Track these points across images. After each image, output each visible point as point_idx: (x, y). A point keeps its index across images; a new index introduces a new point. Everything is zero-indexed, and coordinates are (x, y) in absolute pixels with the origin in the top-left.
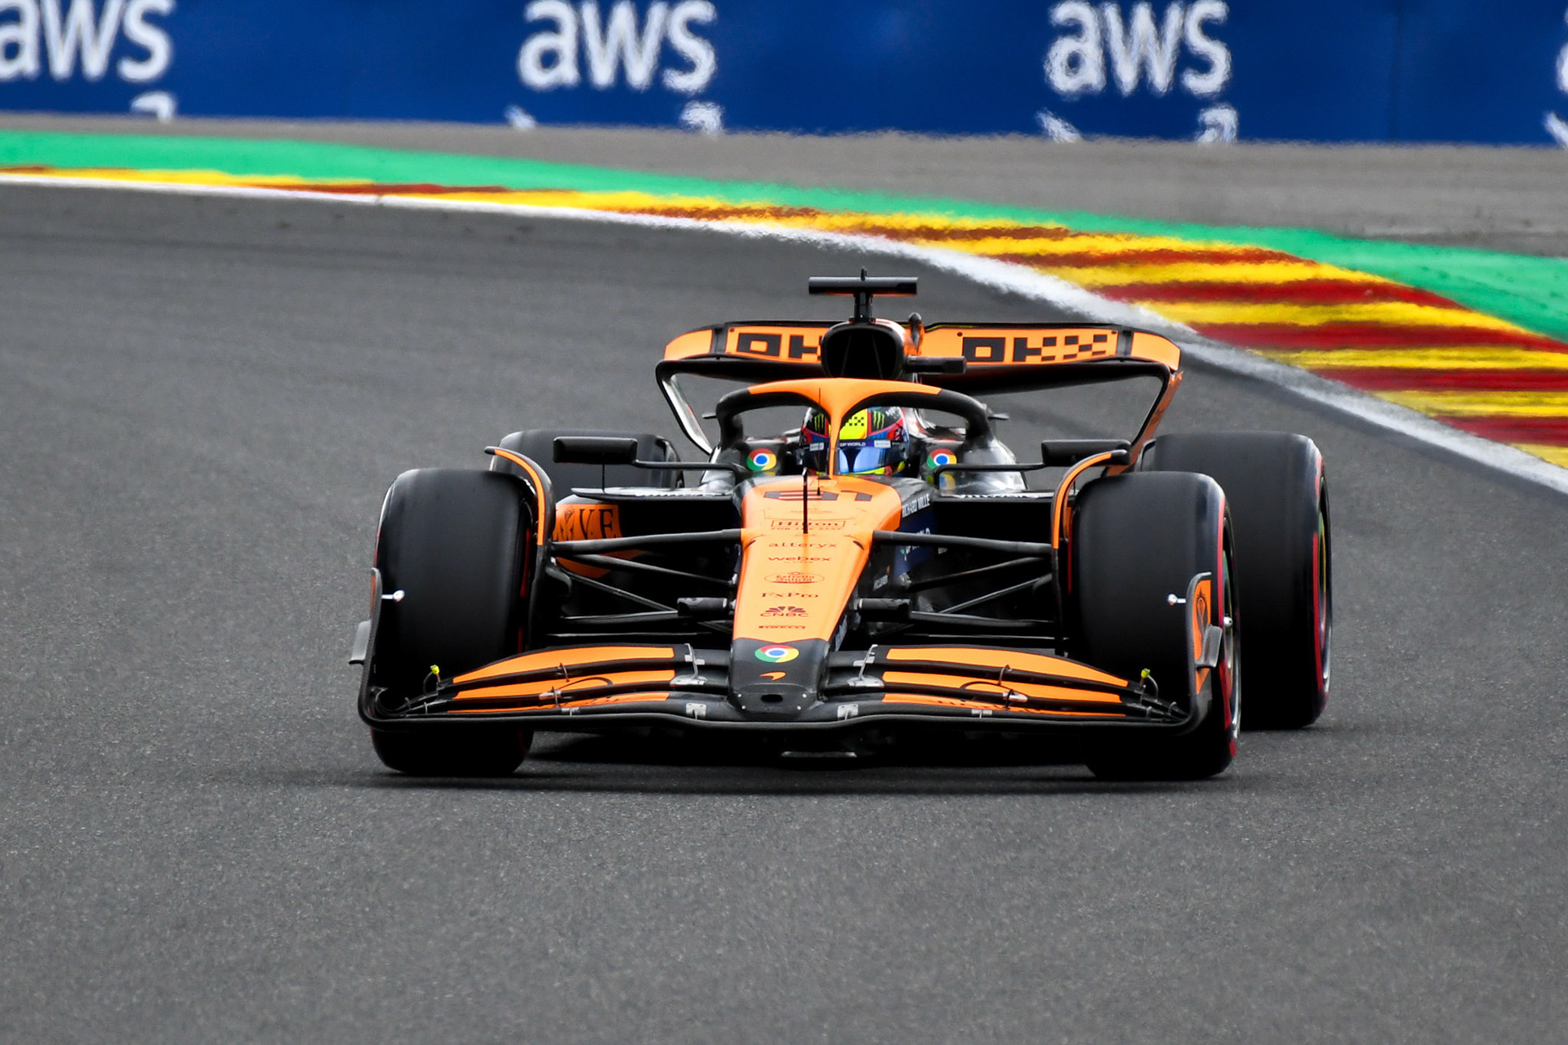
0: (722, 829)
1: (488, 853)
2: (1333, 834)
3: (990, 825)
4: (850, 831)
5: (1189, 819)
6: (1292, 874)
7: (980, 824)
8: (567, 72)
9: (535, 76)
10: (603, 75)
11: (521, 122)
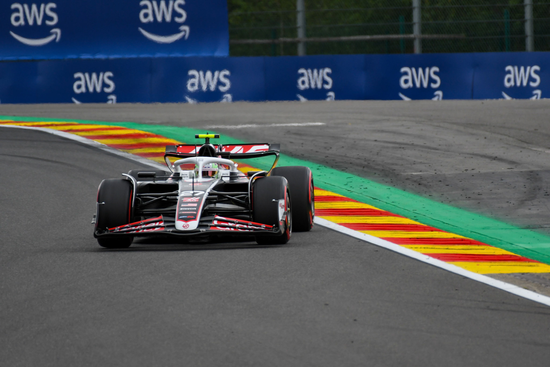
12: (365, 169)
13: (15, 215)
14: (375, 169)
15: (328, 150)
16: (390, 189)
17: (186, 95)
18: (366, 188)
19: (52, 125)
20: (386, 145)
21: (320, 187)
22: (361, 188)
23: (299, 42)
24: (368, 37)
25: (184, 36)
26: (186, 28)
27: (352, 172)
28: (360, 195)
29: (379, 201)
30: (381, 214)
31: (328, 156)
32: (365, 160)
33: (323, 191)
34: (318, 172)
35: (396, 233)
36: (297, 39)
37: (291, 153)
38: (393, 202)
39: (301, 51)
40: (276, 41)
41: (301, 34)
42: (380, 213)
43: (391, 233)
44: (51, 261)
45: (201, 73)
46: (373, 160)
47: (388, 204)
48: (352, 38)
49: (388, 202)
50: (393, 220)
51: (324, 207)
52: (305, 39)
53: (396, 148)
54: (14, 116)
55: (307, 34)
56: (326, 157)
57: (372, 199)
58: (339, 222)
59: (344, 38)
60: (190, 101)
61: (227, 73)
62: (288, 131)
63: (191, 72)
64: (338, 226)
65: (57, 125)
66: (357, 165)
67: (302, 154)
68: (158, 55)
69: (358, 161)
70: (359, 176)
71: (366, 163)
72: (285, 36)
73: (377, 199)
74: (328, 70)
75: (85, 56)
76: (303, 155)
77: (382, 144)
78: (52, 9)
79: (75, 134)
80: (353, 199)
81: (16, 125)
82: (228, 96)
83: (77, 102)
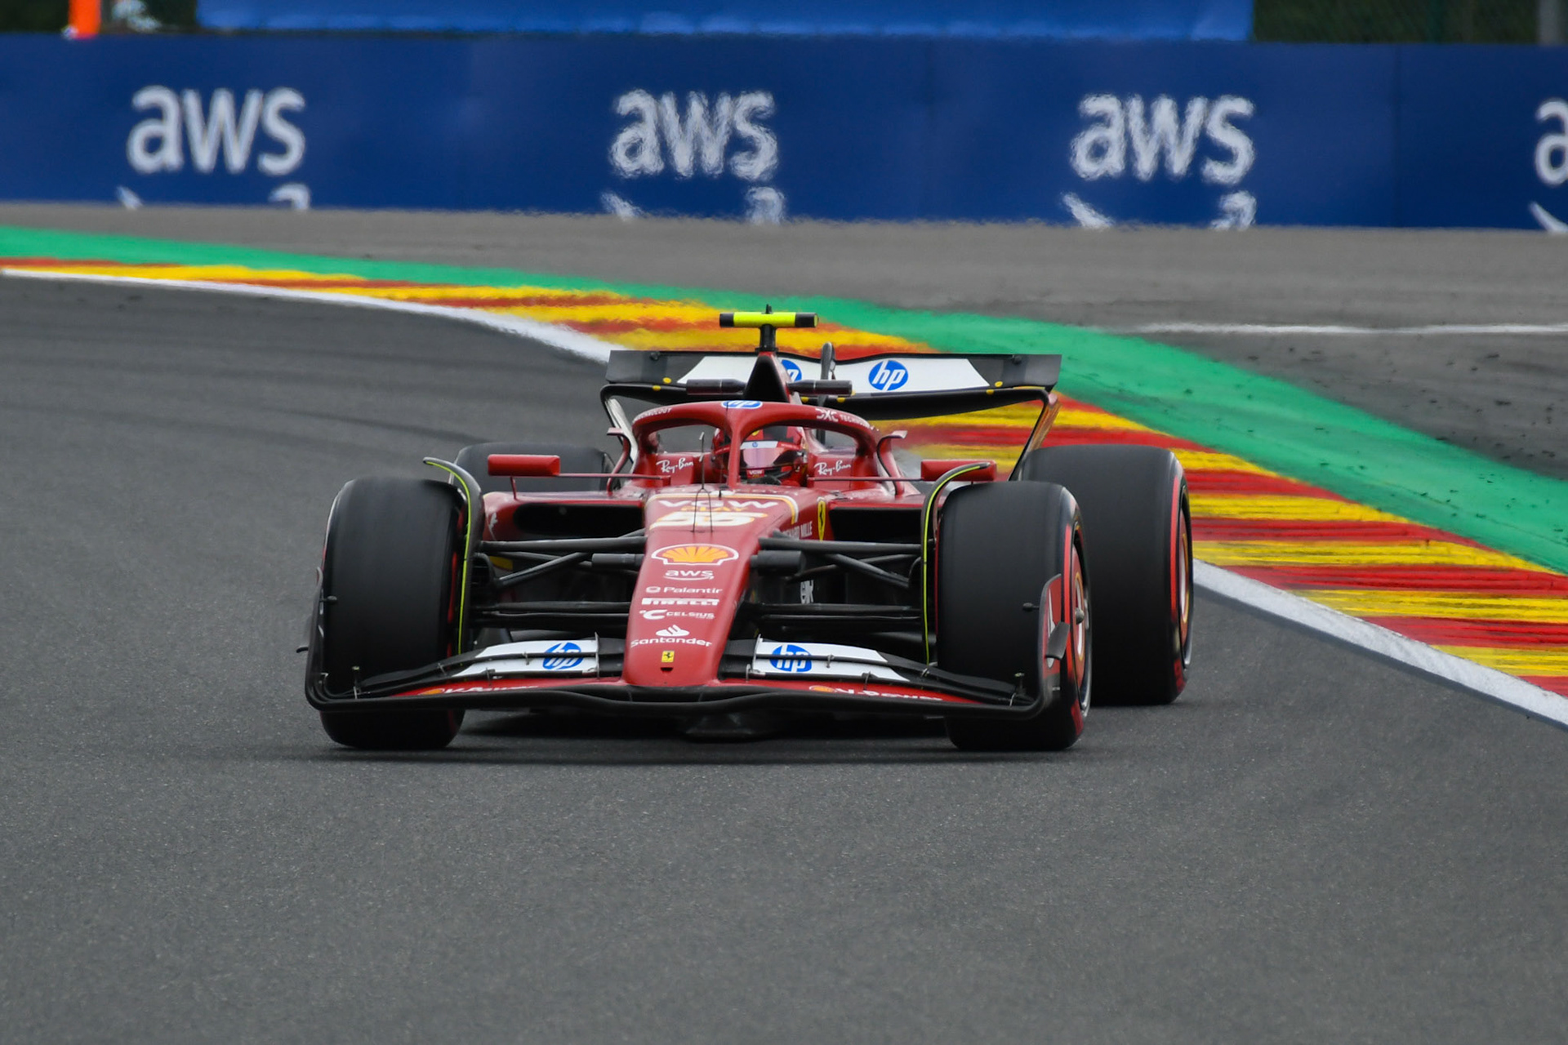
0: (314, 845)
1: (101, 867)
2: (870, 848)
3: (558, 841)
4: (431, 846)
5: (739, 836)
6: (833, 885)
7: (548, 840)
8: (170, 156)
9: (141, 160)
10: (204, 158)
11: (130, 201)
17: (1067, 191)
19: (526, 302)
37: (1498, 445)
44: (508, 859)
45: (1135, 105)
54: (368, 257)
60: (1087, 216)
61: (1241, 106)
62: (1491, 355)
63: (1095, 105)
65: (543, 302)
67: (1544, 452)
75: (660, 25)
76: (1552, 455)
81: (376, 297)
82: (1242, 203)
83: (624, 210)
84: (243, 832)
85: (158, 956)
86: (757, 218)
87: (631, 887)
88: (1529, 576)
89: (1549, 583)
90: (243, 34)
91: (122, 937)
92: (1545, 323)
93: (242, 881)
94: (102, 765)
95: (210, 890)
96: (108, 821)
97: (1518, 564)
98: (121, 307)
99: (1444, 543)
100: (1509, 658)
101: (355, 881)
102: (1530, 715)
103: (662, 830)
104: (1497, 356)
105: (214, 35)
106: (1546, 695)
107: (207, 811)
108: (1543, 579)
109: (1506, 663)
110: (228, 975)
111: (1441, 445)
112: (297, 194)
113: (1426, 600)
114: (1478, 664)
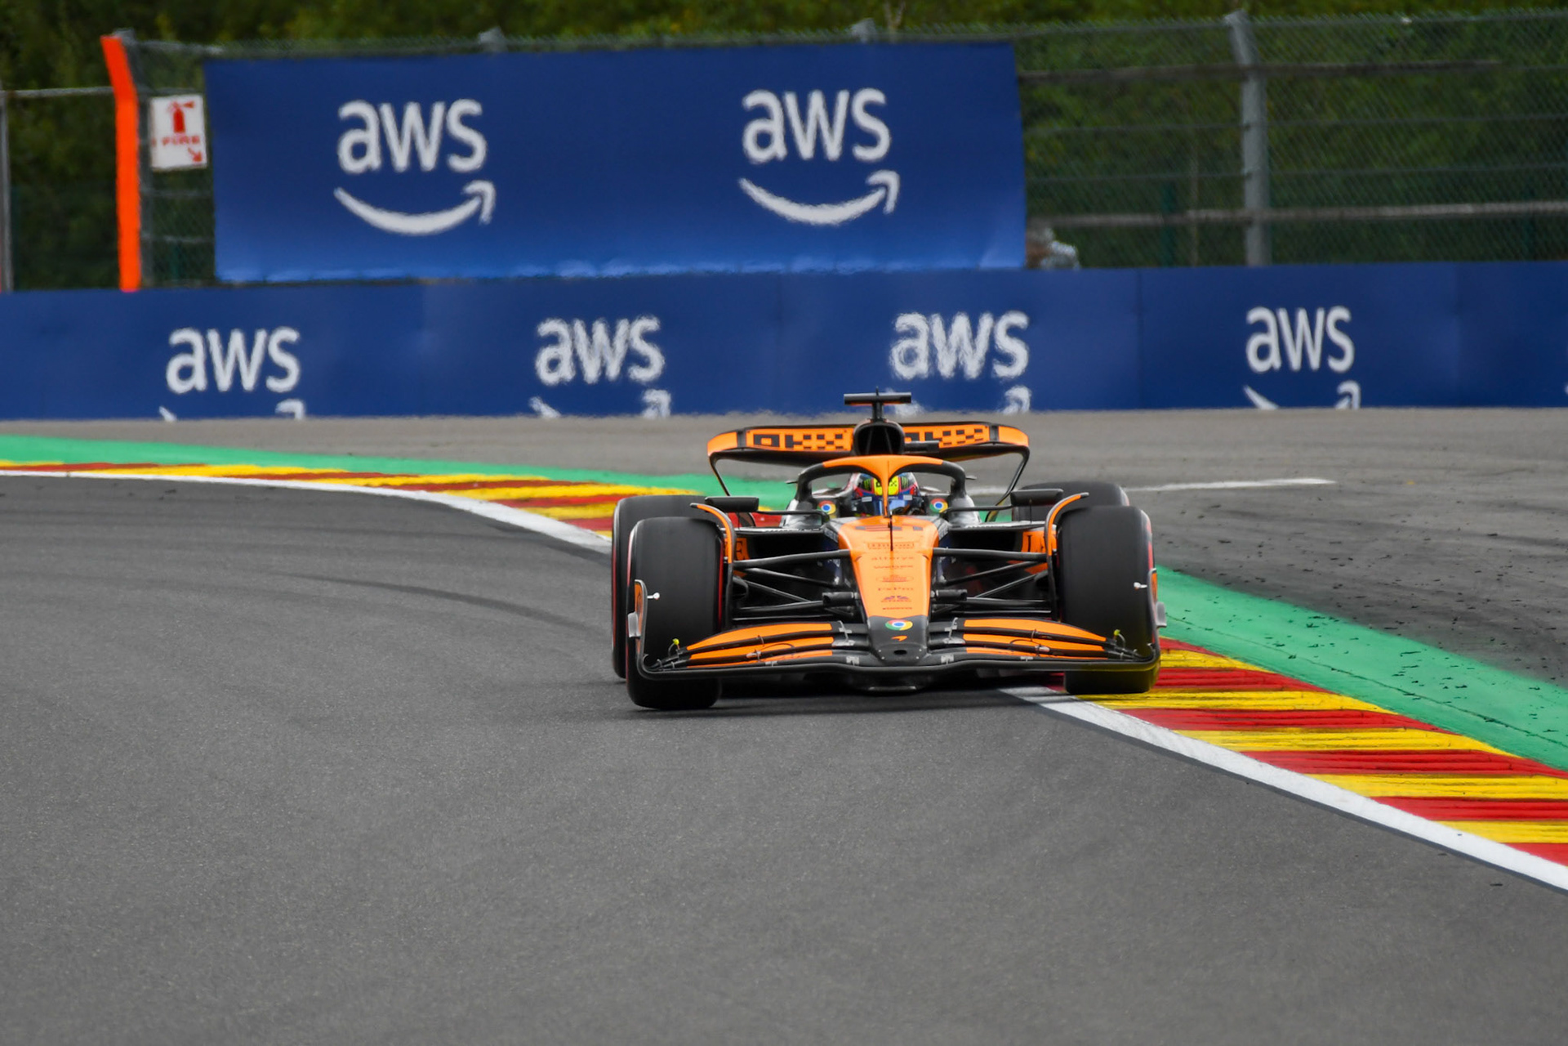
8: (199, 381)
9: (177, 385)
10: (224, 382)
11: (168, 416)
12: (1460, 626)
13: (352, 768)
14: (1493, 625)
15: (1341, 565)
16: (1539, 689)
17: (888, 388)
18: (1465, 687)
19: (468, 485)
20: (1525, 549)
21: (1315, 682)
22: (1446, 687)
23: (1249, 223)
24: (1468, 209)
25: (882, 203)
26: (891, 178)
27: (1417, 636)
28: (1445, 707)
29: (1504, 726)
30: (1510, 769)
31: (1341, 585)
32: (1459, 598)
33: (1326, 696)
34: (1311, 637)
35: (1558, 830)
36: (1241, 214)
37: (1222, 574)
38: (1549, 731)
39: (1255, 251)
40: (1176, 219)
41: (1253, 196)
42: (1507, 765)
43: (1543, 831)
44: (466, 914)
45: (937, 321)
46: (1486, 596)
47: (1533, 735)
48: (1417, 211)
49: (1533, 730)
50: (1546, 788)
51: (1328, 746)
52: (1270, 214)
53: (1557, 559)
54: (349, 454)
55: (1274, 199)
56: (1335, 588)
57: (1482, 720)
58: (1379, 794)
59: (1391, 212)
61: (1019, 319)
62: (1214, 506)
63: (906, 321)
64: (1375, 805)
65: (484, 485)
66: (1435, 612)
67: (1257, 579)
68: (801, 265)
69: (1436, 601)
70: (1441, 648)
71: (1462, 607)
72: (1203, 204)
73: (1500, 720)
74: (1340, 313)
75: (574, 270)
76: (1263, 581)
77: (1513, 547)
78: (467, 120)
79: (541, 514)
80: (1423, 720)
81: (356, 485)
82: (1022, 393)
83: (548, 413)
84: (262, 900)
85: (197, 997)
86: (649, 414)
87: (561, 933)
88: (1246, 673)
89: (1262, 679)
90: (252, 286)
91: (170, 983)
92: (1256, 479)
93: (262, 937)
94: (152, 851)
95: (237, 944)
96: (157, 894)
97: (1239, 665)
98: (162, 499)
99: (1181, 651)
100: (1232, 738)
101: (348, 934)
102: (1249, 781)
103: (585, 889)
104: (1218, 506)
105: (229, 286)
106: (1261, 766)
107: (234, 884)
108: (1257, 676)
109: (1230, 742)
110: (252, 1010)
111: (1178, 576)
112: (297, 407)
113: (1167, 695)
114: (1208, 743)
